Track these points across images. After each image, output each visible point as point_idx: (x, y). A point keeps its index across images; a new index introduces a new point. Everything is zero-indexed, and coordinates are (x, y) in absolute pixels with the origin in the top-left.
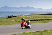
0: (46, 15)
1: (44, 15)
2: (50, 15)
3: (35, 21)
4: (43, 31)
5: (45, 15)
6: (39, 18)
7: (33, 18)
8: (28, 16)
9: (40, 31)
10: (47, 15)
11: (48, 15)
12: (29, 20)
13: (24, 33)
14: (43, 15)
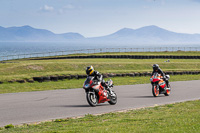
0: (96, 57)
1: (88, 57)
2: (111, 57)
3: (50, 82)
4: (81, 120)
5: (91, 57)
6: (66, 68)
7: (46, 68)
8: (24, 64)
9: (72, 121)
10: (100, 57)
11: (103, 57)
12: (29, 77)
13: (7, 127)
14: (84, 57)
